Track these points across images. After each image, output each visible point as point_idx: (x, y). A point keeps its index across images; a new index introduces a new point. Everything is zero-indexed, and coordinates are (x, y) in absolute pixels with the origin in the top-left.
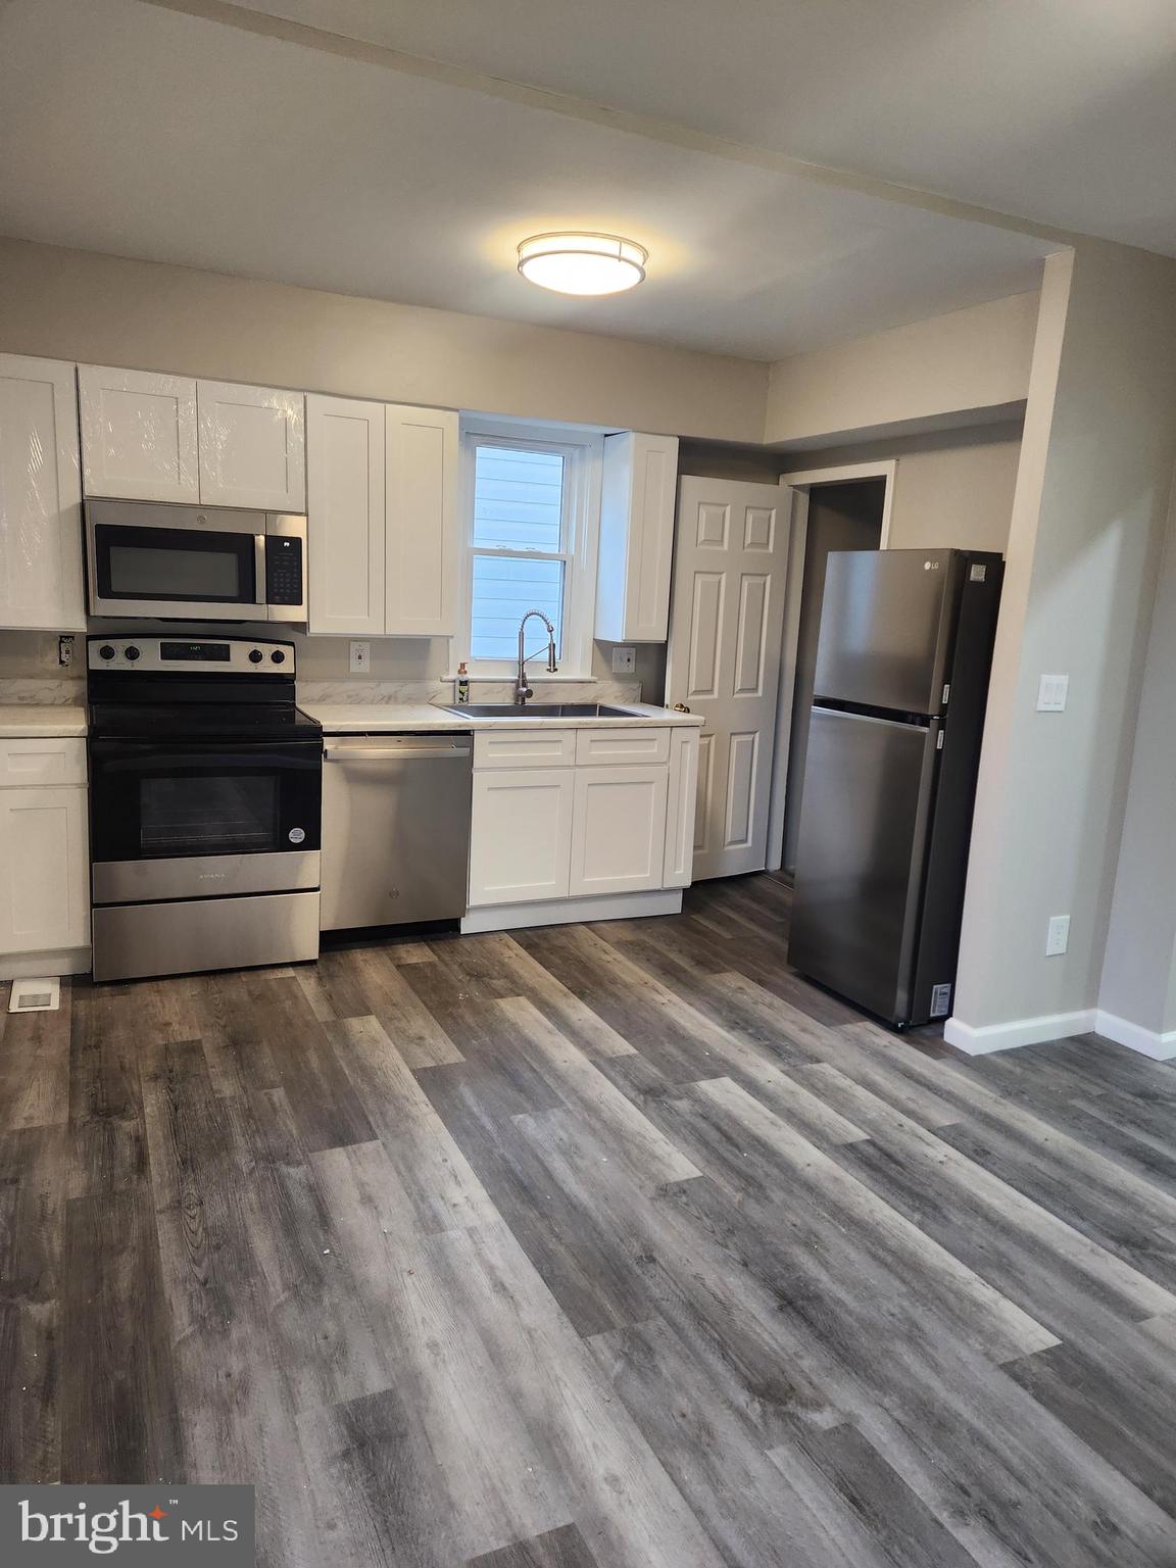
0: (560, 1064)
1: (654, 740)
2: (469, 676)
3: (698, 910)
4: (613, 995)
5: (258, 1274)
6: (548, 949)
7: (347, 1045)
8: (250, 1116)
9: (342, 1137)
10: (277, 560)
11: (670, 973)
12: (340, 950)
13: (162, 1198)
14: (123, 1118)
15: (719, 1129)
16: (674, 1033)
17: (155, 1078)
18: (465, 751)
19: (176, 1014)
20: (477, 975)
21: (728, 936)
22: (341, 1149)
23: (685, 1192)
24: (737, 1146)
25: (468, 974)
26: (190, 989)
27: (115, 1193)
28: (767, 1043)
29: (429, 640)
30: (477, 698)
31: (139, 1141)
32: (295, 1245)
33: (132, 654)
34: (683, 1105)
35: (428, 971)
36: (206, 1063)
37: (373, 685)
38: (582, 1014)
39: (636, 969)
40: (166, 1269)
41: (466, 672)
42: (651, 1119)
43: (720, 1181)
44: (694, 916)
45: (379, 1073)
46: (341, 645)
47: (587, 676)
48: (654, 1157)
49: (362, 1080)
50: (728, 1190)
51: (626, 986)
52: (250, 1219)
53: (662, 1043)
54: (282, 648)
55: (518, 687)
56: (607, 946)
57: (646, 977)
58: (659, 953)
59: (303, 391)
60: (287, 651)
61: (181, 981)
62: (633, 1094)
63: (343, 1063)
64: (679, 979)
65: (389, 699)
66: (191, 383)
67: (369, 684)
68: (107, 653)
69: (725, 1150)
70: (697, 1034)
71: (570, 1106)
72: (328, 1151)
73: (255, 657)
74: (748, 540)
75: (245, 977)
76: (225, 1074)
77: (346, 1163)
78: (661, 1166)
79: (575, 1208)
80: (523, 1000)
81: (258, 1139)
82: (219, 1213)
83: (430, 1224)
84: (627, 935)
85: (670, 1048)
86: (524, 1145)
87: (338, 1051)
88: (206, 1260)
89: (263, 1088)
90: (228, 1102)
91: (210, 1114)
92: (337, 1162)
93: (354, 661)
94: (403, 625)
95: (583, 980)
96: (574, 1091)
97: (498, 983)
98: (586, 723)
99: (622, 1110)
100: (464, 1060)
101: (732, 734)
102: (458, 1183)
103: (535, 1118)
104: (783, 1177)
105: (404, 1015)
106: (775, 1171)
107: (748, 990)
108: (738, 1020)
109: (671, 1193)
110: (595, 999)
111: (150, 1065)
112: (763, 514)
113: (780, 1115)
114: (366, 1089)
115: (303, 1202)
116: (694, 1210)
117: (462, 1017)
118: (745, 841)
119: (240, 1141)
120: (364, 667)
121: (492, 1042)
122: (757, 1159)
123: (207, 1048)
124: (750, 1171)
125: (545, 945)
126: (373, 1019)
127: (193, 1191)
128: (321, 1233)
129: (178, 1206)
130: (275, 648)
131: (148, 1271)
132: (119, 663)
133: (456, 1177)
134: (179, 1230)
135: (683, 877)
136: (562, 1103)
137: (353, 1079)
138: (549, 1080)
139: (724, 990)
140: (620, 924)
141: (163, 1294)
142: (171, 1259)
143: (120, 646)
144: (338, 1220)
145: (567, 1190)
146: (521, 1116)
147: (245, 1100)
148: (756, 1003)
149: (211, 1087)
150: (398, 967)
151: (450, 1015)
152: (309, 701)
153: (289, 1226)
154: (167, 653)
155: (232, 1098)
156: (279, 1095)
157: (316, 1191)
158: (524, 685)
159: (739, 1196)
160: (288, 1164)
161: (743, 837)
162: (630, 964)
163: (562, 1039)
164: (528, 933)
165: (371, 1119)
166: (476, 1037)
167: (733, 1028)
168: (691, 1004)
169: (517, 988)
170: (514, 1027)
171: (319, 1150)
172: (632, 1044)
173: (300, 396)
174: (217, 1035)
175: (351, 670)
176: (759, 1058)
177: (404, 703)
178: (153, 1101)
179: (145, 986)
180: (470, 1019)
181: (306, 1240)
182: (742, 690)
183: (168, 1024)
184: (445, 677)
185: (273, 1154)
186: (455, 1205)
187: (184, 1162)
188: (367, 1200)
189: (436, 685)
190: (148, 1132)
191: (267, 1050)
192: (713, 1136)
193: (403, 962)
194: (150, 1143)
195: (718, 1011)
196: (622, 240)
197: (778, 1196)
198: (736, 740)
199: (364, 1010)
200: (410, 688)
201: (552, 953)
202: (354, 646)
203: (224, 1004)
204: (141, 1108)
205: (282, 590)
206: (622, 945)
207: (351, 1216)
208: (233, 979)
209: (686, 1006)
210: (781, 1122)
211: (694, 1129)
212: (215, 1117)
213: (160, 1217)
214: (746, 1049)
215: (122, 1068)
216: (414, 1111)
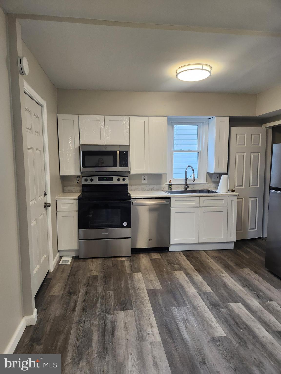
0: (189, 293)
1: (223, 199)
2: (172, 183)
3: (239, 248)
4: (208, 272)
5: (92, 347)
6: (192, 257)
7: (132, 281)
8: (103, 298)
9: (124, 308)
10: (122, 156)
11: (227, 267)
12: (137, 253)
13: (76, 319)
14: (74, 295)
15: (234, 320)
16: (225, 286)
17: (85, 285)
18: (168, 203)
19: (94, 268)
20: (171, 263)
21: (248, 257)
22: (122, 311)
23: (219, 341)
24: (239, 327)
25: (169, 263)
26: (99, 261)
27: (66, 316)
28: (255, 293)
29: (162, 174)
30: (174, 188)
31: (76, 302)
32: (104, 340)
33: (91, 180)
34: (224, 310)
35: (158, 261)
36: (97, 282)
37: (148, 186)
38: (198, 278)
39: (217, 265)
40: (70, 341)
41: (171, 182)
42: (213, 314)
43: (232, 339)
44: (237, 250)
45: (138, 289)
46: (139, 176)
47: (205, 182)
48: (211, 327)
49: (133, 291)
50: (234, 342)
51: (213, 270)
52: (95, 329)
53: (221, 289)
54: (125, 178)
55: (185, 186)
56: (210, 258)
57: (219, 267)
58: (225, 261)
59: (129, 116)
60: (126, 178)
61: (98, 259)
62: (209, 305)
63: (130, 286)
64: (229, 269)
65: (152, 189)
66: (103, 117)
67: (146, 186)
68: (86, 180)
69: (235, 327)
70: (232, 287)
71: (189, 307)
72: (119, 311)
73: (119, 180)
74: (253, 143)
75: (113, 259)
76: (101, 286)
77: (123, 316)
78: (213, 331)
79: (184, 341)
80: (182, 272)
81: (103, 305)
82: (87, 326)
83: (141, 338)
84: (216, 254)
85: (223, 291)
86: (173, 317)
87: (129, 282)
88: (80, 340)
89: (109, 290)
90: (99, 294)
91: (94, 297)
92: (121, 315)
93: (143, 180)
94: (154, 171)
95: (200, 267)
96: (191, 302)
97: (176, 266)
98: (202, 195)
99: (204, 310)
100: (162, 288)
101: (249, 198)
102: (151, 327)
103: (178, 309)
104: (253, 340)
105: (149, 273)
106: (251, 338)
107: (251, 275)
108: (247, 284)
109: (215, 340)
110: (203, 273)
111: (84, 281)
112: (257, 136)
113: (256, 318)
114: (134, 294)
115: (109, 326)
116: (221, 347)
117: (164, 275)
118: (255, 229)
119: (99, 305)
120: (146, 182)
121: (170, 283)
122: (246, 333)
123: (99, 278)
124: (242, 336)
125: (191, 256)
126: (140, 273)
127: (83, 318)
128: (111, 337)
129: (79, 322)
130: (123, 178)
131: (66, 340)
132: (89, 182)
133: (151, 325)
134: (77, 329)
135: (233, 238)
136: (187, 305)
137: (131, 290)
138: (184, 297)
139: (244, 274)
140: (214, 251)
141: (67, 348)
142: (72, 339)
143: (89, 178)
144: (116, 333)
145: (182, 334)
146: (174, 308)
147: (103, 293)
148: (253, 279)
149: (97, 288)
150: (151, 259)
151: (161, 274)
152: (132, 190)
153: (103, 333)
154: (99, 180)
155: (100, 293)
156: (112, 293)
157: (113, 323)
158: (187, 185)
159: (237, 345)
160: (108, 314)
161: (255, 228)
162: (215, 263)
163: (191, 285)
164: (187, 252)
165: (133, 303)
166: (167, 282)
167: (244, 287)
168: (232, 278)
169: (181, 268)
170: (178, 280)
171: (118, 311)
172: (211, 289)
173: (128, 117)
174: (102, 274)
175: (142, 183)
176: (251, 297)
177: (155, 190)
178: (82, 291)
179: (90, 260)
180: (166, 276)
181: (107, 338)
182: (252, 185)
183: (92, 270)
184: (166, 184)
185: (106, 310)
186: (149, 334)
187: (84, 310)
188: (126, 328)
189: (163, 186)
190: (78, 300)
191: (112, 280)
192: (232, 322)
193: (152, 258)
194: (78, 303)
195: (240, 281)
196: (203, 64)
197: (251, 347)
198: (251, 199)
199: (139, 271)
200: (157, 187)
201: (193, 259)
202: (143, 176)
203: (106, 266)
204: (79, 293)
205: (124, 164)
206: (214, 258)
207: (120, 333)
208: (110, 259)
209: (230, 278)
210: (256, 321)
211: (226, 319)
212: (95, 297)
213: (74, 325)
214: (248, 294)
215: (78, 282)
216: (145, 302)
